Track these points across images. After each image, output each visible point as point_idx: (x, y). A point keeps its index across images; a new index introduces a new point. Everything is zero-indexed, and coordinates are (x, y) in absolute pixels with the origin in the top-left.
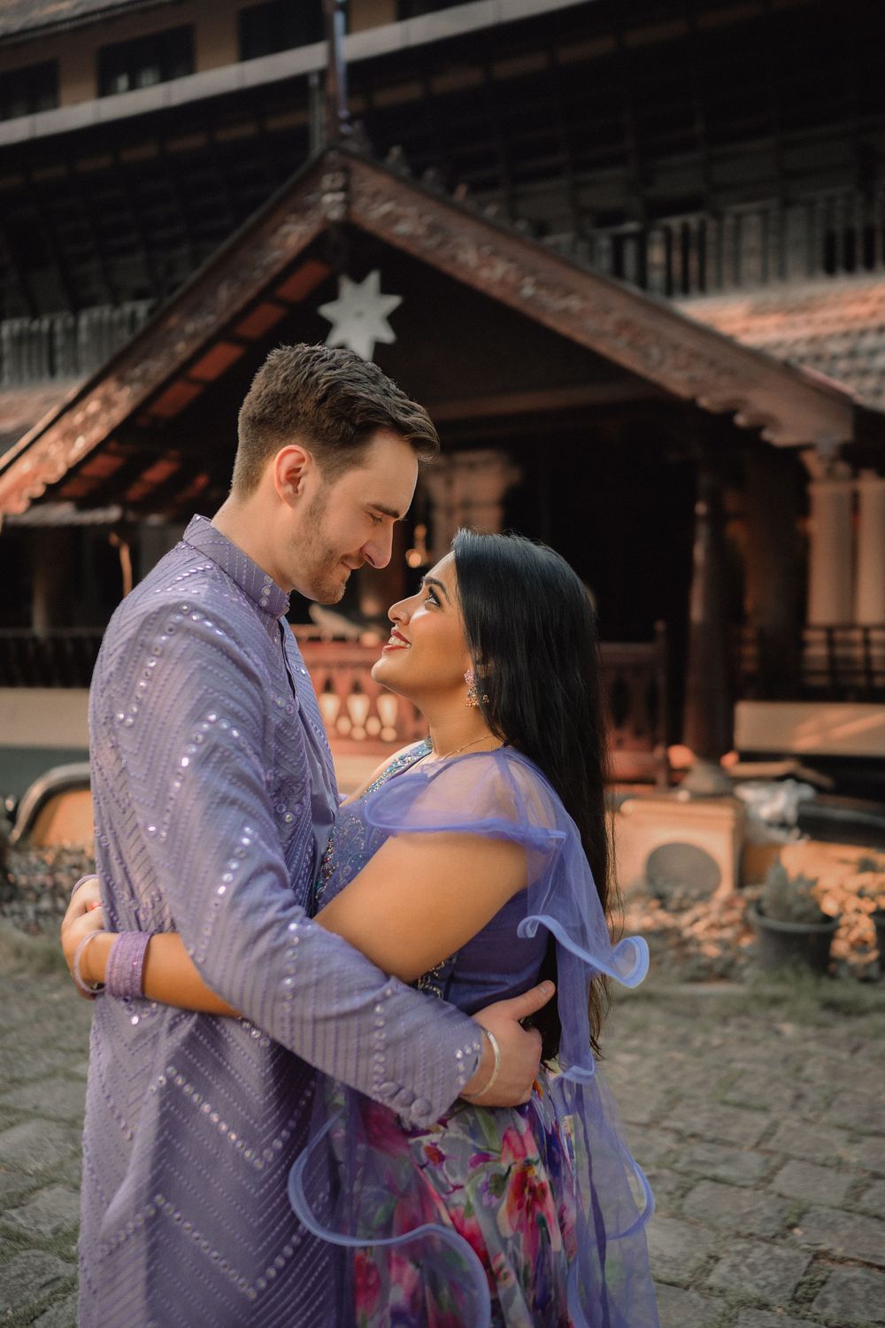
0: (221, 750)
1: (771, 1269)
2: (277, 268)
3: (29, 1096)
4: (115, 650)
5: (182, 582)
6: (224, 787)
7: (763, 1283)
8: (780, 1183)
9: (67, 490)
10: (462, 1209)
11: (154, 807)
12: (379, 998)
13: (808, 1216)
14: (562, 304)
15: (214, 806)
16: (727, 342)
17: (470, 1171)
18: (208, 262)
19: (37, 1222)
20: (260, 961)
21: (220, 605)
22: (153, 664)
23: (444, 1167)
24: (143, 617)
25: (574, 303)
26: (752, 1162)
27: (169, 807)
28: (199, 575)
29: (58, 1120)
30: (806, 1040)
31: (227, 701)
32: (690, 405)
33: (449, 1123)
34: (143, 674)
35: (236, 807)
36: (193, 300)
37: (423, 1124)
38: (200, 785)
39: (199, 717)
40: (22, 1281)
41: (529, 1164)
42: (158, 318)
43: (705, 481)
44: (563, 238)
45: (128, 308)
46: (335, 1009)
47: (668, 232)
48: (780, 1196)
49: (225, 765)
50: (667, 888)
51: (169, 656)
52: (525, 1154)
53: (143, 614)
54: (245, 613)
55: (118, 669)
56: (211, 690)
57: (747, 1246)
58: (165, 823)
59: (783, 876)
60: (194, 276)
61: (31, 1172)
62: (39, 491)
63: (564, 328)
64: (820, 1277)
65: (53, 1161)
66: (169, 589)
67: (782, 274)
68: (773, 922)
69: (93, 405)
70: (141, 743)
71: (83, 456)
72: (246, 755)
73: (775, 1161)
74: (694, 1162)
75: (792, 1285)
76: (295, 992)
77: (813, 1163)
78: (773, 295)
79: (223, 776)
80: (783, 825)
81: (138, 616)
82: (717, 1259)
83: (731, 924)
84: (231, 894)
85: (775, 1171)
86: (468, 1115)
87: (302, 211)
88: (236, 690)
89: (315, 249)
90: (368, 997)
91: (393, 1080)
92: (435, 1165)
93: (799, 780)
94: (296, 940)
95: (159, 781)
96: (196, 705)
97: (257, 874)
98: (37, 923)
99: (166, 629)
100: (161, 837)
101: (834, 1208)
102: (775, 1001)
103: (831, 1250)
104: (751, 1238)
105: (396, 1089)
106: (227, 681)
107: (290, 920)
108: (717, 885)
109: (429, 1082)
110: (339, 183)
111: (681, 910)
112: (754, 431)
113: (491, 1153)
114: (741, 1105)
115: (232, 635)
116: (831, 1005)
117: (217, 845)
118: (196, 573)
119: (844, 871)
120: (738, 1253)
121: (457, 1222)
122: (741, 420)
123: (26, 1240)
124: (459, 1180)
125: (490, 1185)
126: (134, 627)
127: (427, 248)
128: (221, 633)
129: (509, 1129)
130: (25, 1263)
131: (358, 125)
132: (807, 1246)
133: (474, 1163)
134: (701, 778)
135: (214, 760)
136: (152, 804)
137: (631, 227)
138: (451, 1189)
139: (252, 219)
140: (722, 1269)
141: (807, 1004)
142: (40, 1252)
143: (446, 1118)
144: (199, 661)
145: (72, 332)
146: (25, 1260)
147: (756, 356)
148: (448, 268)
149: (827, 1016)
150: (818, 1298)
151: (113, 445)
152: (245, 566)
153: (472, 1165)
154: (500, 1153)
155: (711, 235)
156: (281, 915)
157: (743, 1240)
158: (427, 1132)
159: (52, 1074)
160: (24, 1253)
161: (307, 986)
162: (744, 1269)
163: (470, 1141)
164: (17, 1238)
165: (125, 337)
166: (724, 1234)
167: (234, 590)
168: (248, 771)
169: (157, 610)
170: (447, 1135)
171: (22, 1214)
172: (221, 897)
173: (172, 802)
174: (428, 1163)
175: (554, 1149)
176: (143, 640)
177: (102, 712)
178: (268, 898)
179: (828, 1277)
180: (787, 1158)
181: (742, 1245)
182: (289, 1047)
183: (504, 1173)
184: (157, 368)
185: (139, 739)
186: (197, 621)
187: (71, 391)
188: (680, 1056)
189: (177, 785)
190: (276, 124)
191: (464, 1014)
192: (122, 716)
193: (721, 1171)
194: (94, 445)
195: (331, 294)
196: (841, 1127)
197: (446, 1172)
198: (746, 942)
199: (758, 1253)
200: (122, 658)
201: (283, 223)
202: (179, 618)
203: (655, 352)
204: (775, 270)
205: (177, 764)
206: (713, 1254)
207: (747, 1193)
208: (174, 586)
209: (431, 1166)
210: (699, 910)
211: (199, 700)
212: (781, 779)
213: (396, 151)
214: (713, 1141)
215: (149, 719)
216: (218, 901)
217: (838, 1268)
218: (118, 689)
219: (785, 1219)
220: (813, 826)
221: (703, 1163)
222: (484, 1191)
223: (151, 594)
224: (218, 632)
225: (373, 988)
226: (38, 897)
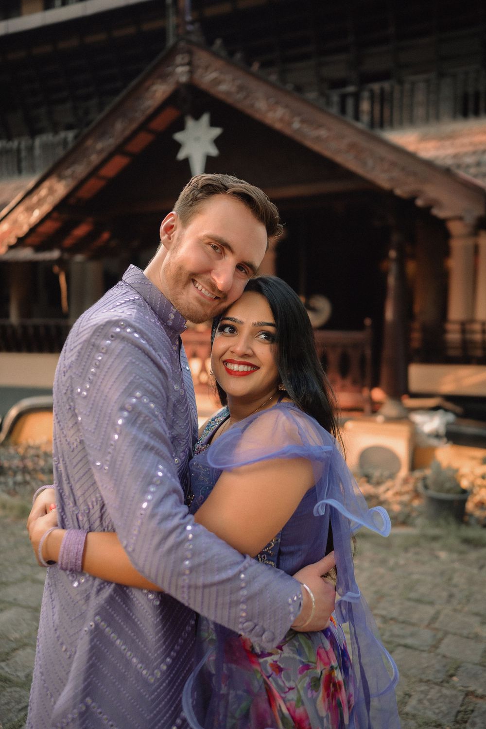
0: (143, 416)
1: (441, 702)
2: (150, 111)
3: (12, 592)
4: (75, 347)
5: (120, 307)
6: (146, 439)
7: (437, 711)
8: (443, 649)
9: (30, 240)
10: (294, 703)
11: (100, 450)
12: (242, 569)
13: (461, 669)
14: (314, 133)
15: (140, 451)
16: (412, 156)
17: (299, 676)
18: (107, 109)
19: (16, 670)
20: (170, 551)
21: (144, 324)
22: (100, 358)
23: (282, 676)
24: (95, 328)
25: (323, 133)
26: (426, 636)
27: (110, 450)
28: (131, 303)
29: (27, 607)
30: (453, 561)
31: (148, 385)
32: (390, 194)
33: (284, 648)
34: (94, 364)
35: (154, 452)
36: (102, 129)
37: (269, 649)
38: (132, 437)
39: (130, 394)
40: (8, 708)
41: (332, 668)
42: (80, 141)
43: (395, 238)
44: (312, 95)
45: (62, 135)
46: (217, 578)
47: (372, 92)
48: (444, 656)
49: (146, 425)
50: (370, 471)
51: (111, 353)
52: (330, 663)
53: (95, 325)
54: (158, 330)
55: (77, 360)
56: (138, 377)
57: (426, 688)
58: (107, 460)
59: (439, 466)
60: (100, 117)
61: (12, 639)
62: (13, 241)
63: (317, 147)
64: (470, 708)
65: (25, 633)
66: (112, 310)
67: (438, 117)
68: (432, 493)
69: (43, 191)
70: (91, 408)
71: (39, 220)
72: (158, 420)
73: (440, 635)
74: (393, 635)
75: (454, 712)
76: (192, 569)
77: (461, 636)
78: (433, 129)
79: (145, 433)
80: (437, 436)
81: (92, 326)
82: (410, 696)
83: (407, 493)
84: (151, 507)
85: (441, 640)
86: (295, 642)
87: (164, 77)
88: (153, 378)
89: (171, 100)
90: (236, 569)
91: (251, 620)
92: (277, 675)
93: (446, 410)
94: (191, 536)
95: (103, 433)
96: (128, 386)
97: (166, 495)
98: (14, 489)
99: (110, 336)
100: (105, 469)
101: (477, 664)
102: (435, 538)
103: (476, 690)
104: (429, 682)
105: (253, 626)
106: (148, 372)
107: (187, 524)
108: (399, 469)
109: (273, 620)
110: (186, 60)
111: (378, 484)
112: (427, 209)
113: (310, 664)
114: (419, 601)
115: (151, 343)
116: (467, 541)
117: (142, 476)
118: (129, 301)
119: (474, 463)
120: (422, 692)
121: (291, 711)
122: (420, 202)
123: (10, 681)
124: (292, 684)
125: (311, 684)
126: (88, 333)
127: (237, 99)
128: (144, 342)
129: (319, 647)
130: (9, 696)
131: (197, 25)
132: (462, 688)
133: (301, 671)
134: (390, 409)
135: (139, 422)
136: (98, 448)
137: (351, 89)
138: (287, 690)
139: (134, 83)
140: (413, 702)
141: (453, 541)
142: (18, 689)
143: (281, 645)
144: (130, 358)
145: (31, 149)
146: (10, 694)
147: (429, 164)
148: (249, 111)
149: (464, 547)
150: (470, 721)
151: (55, 215)
152: (160, 299)
153: (300, 673)
154: (316, 663)
155: (396, 94)
156: (182, 521)
157: (424, 684)
158: (270, 654)
159: (24, 579)
160: (9, 690)
161: (199, 565)
162: (425, 702)
163: (298, 658)
164: (6, 680)
165: (60, 152)
166: (413, 680)
167: (152, 314)
168: (160, 429)
169: (104, 324)
170: (283, 656)
171: (8, 665)
172: (145, 509)
173: (113, 447)
174: (272, 674)
175: (345, 659)
176: (94, 342)
177: (63, 385)
178: (174, 511)
179: (475, 707)
180: (446, 633)
181: (424, 687)
182: (186, 604)
183: (319, 676)
184: (80, 170)
185: (91, 406)
186: (129, 333)
187: (31, 183)
188: (382, 570)
189: (116, 437)
190: (147, 27)
191: (289, 576)
192: (79, 390)
193: (409, 641)
194: (45, 215)
195: (180, 126)
196: (477, 614)
197: (283, 679)
198: (416, 503)
199: (434, 693)
200: (79, 353)
201: (153, 84)
202: (118, 330)
203: (370, 163)
204: (434, 115)
205: (115, 424)
206: (407, 693)
207: (425, 655)
208: (115, 309)
209: (274, 675)
210: (389, 484)
211: (130, 383)
212: (436, 409)
213: (218, 42)
214: (403, 622)
215: (97, 393)
216: (142, 512)
217: (480, 701)
218: (77, 373)
219: (447, 671)
220: (454, 437)
221: (398, 636)
222: (309, 688)
223: (100, 313)
224: (142, 341)
225: (238, 563)
226: (15, 473)
